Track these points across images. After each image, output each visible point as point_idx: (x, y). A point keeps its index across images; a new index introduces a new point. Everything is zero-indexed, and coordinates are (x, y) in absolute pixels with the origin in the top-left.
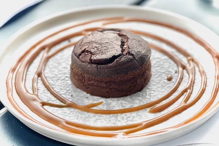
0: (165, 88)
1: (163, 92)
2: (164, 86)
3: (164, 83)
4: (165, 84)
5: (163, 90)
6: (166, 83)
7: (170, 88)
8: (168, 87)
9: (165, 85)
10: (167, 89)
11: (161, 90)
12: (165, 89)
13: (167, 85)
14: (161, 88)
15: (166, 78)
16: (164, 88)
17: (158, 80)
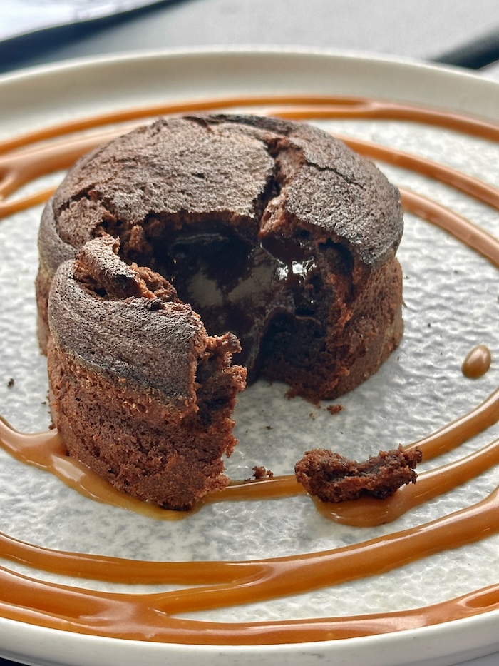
0: (443, 406)
1: (424, 424)
2: (436, 399)
3: (444, 382)
4: (446, 390)
5: (428, 418)
6: (450, 386)
7: (461, 412)
8: (458, 403)
9: (446, 394)
10: (448, 415)
11: (419, 413)
12: (437, 413)
13: (452, 393)
14: (424, 404)
15: (460, 361)
16: (437, 409)
17: (419, 368)
